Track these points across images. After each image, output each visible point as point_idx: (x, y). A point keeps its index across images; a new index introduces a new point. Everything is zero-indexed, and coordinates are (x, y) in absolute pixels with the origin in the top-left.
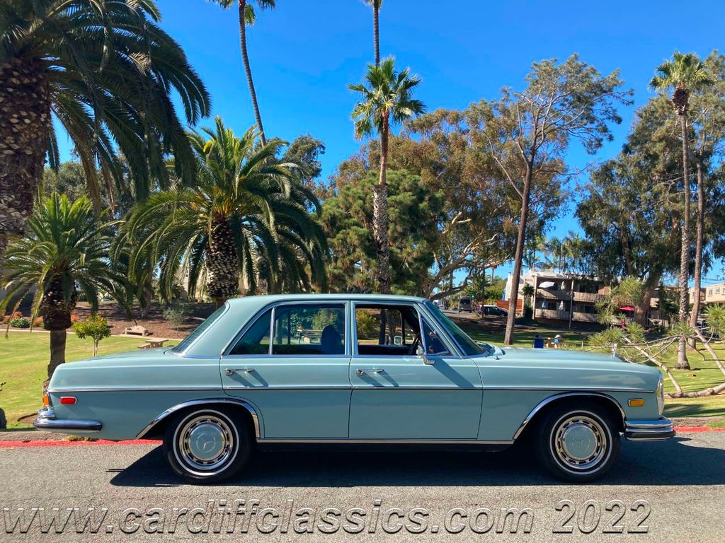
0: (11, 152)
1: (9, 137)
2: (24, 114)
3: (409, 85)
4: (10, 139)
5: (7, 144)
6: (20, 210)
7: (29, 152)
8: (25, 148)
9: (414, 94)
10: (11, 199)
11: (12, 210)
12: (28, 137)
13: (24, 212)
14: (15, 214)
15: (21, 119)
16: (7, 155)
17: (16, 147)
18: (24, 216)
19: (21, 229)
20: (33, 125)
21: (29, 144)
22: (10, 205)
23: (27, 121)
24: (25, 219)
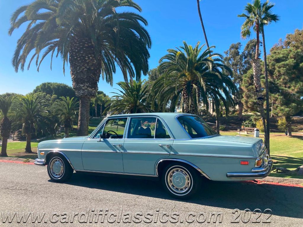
0: (86, 69)
1: (85, 64)
2: (90, 56)
3: (268, 8)
4: (86, 65)
5: (85, 67)
6: (91, 88)
7: (92, 68)
8: (91, 67)
9: (272, 12)
10: (88, 85)
11: (89, 88)
12: (92, 63)
13: (93, 89)
14: (90, 89)
15: (89, 57)
16: (85, 70)
17: (88, 67)
18: (94, 90)
19: (93, 94)
20: (93, 59)
21: (92, 66)
22: (88, 87)
23: (91, 58)
24: (94, 91)
